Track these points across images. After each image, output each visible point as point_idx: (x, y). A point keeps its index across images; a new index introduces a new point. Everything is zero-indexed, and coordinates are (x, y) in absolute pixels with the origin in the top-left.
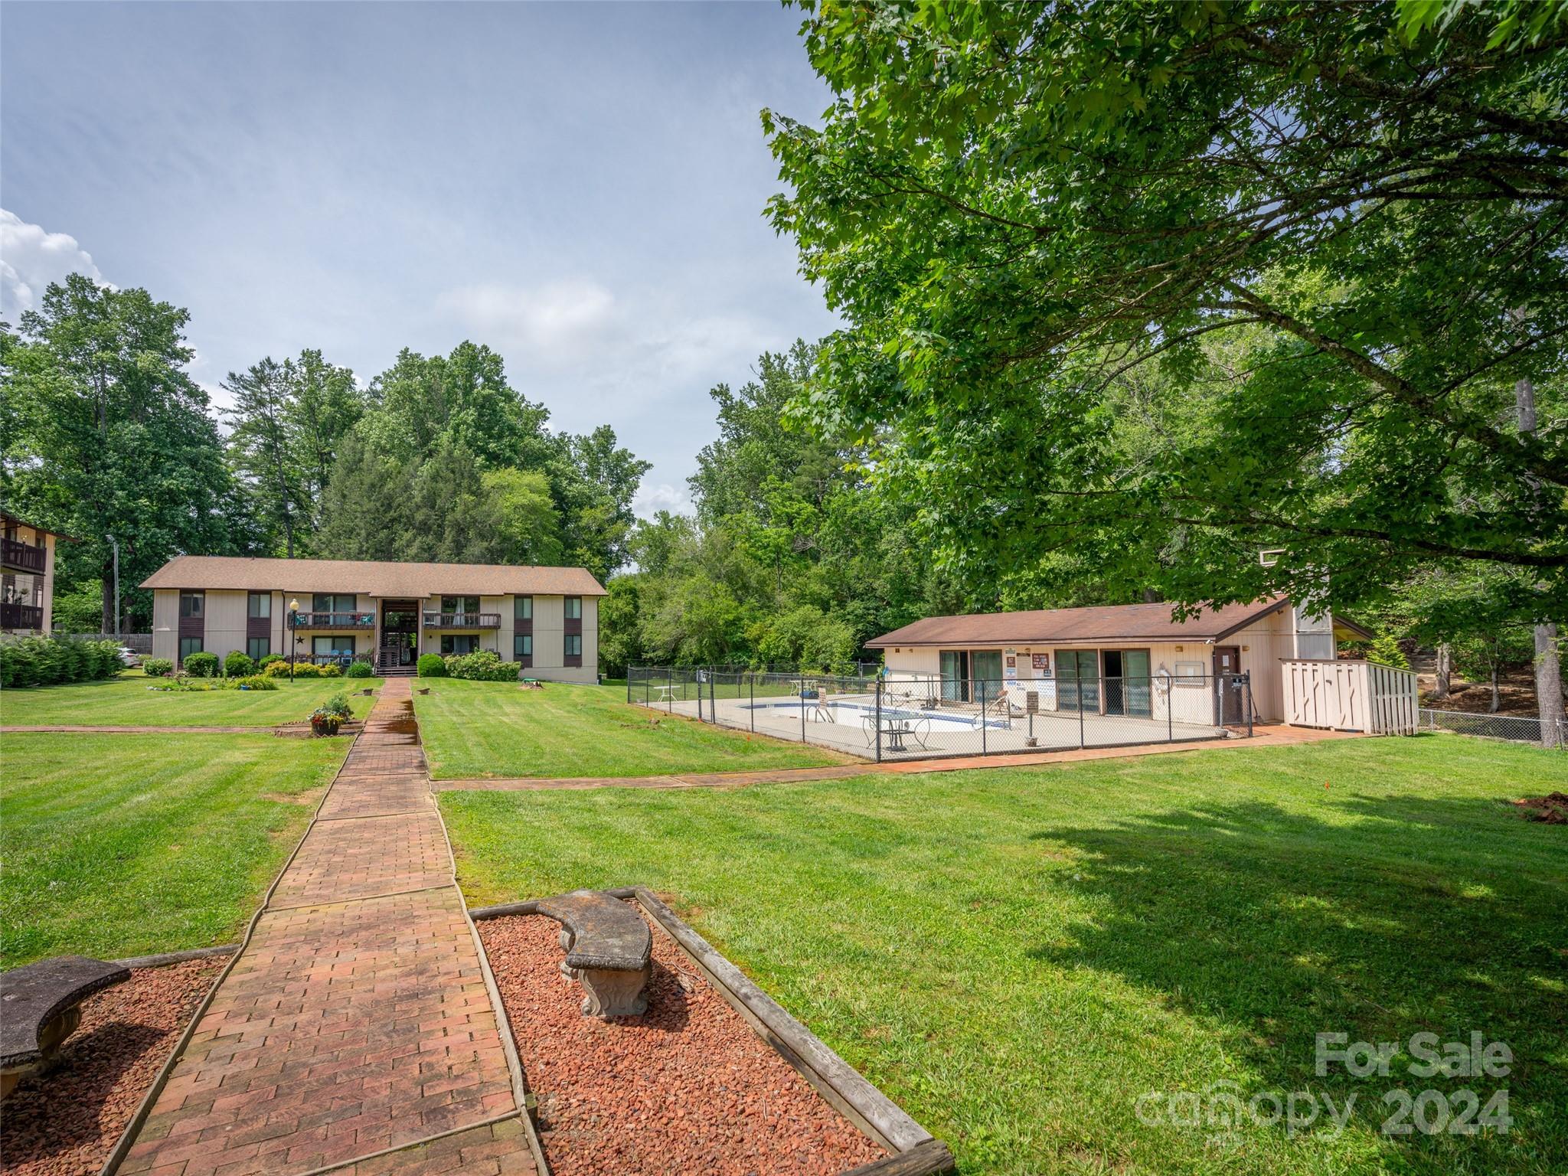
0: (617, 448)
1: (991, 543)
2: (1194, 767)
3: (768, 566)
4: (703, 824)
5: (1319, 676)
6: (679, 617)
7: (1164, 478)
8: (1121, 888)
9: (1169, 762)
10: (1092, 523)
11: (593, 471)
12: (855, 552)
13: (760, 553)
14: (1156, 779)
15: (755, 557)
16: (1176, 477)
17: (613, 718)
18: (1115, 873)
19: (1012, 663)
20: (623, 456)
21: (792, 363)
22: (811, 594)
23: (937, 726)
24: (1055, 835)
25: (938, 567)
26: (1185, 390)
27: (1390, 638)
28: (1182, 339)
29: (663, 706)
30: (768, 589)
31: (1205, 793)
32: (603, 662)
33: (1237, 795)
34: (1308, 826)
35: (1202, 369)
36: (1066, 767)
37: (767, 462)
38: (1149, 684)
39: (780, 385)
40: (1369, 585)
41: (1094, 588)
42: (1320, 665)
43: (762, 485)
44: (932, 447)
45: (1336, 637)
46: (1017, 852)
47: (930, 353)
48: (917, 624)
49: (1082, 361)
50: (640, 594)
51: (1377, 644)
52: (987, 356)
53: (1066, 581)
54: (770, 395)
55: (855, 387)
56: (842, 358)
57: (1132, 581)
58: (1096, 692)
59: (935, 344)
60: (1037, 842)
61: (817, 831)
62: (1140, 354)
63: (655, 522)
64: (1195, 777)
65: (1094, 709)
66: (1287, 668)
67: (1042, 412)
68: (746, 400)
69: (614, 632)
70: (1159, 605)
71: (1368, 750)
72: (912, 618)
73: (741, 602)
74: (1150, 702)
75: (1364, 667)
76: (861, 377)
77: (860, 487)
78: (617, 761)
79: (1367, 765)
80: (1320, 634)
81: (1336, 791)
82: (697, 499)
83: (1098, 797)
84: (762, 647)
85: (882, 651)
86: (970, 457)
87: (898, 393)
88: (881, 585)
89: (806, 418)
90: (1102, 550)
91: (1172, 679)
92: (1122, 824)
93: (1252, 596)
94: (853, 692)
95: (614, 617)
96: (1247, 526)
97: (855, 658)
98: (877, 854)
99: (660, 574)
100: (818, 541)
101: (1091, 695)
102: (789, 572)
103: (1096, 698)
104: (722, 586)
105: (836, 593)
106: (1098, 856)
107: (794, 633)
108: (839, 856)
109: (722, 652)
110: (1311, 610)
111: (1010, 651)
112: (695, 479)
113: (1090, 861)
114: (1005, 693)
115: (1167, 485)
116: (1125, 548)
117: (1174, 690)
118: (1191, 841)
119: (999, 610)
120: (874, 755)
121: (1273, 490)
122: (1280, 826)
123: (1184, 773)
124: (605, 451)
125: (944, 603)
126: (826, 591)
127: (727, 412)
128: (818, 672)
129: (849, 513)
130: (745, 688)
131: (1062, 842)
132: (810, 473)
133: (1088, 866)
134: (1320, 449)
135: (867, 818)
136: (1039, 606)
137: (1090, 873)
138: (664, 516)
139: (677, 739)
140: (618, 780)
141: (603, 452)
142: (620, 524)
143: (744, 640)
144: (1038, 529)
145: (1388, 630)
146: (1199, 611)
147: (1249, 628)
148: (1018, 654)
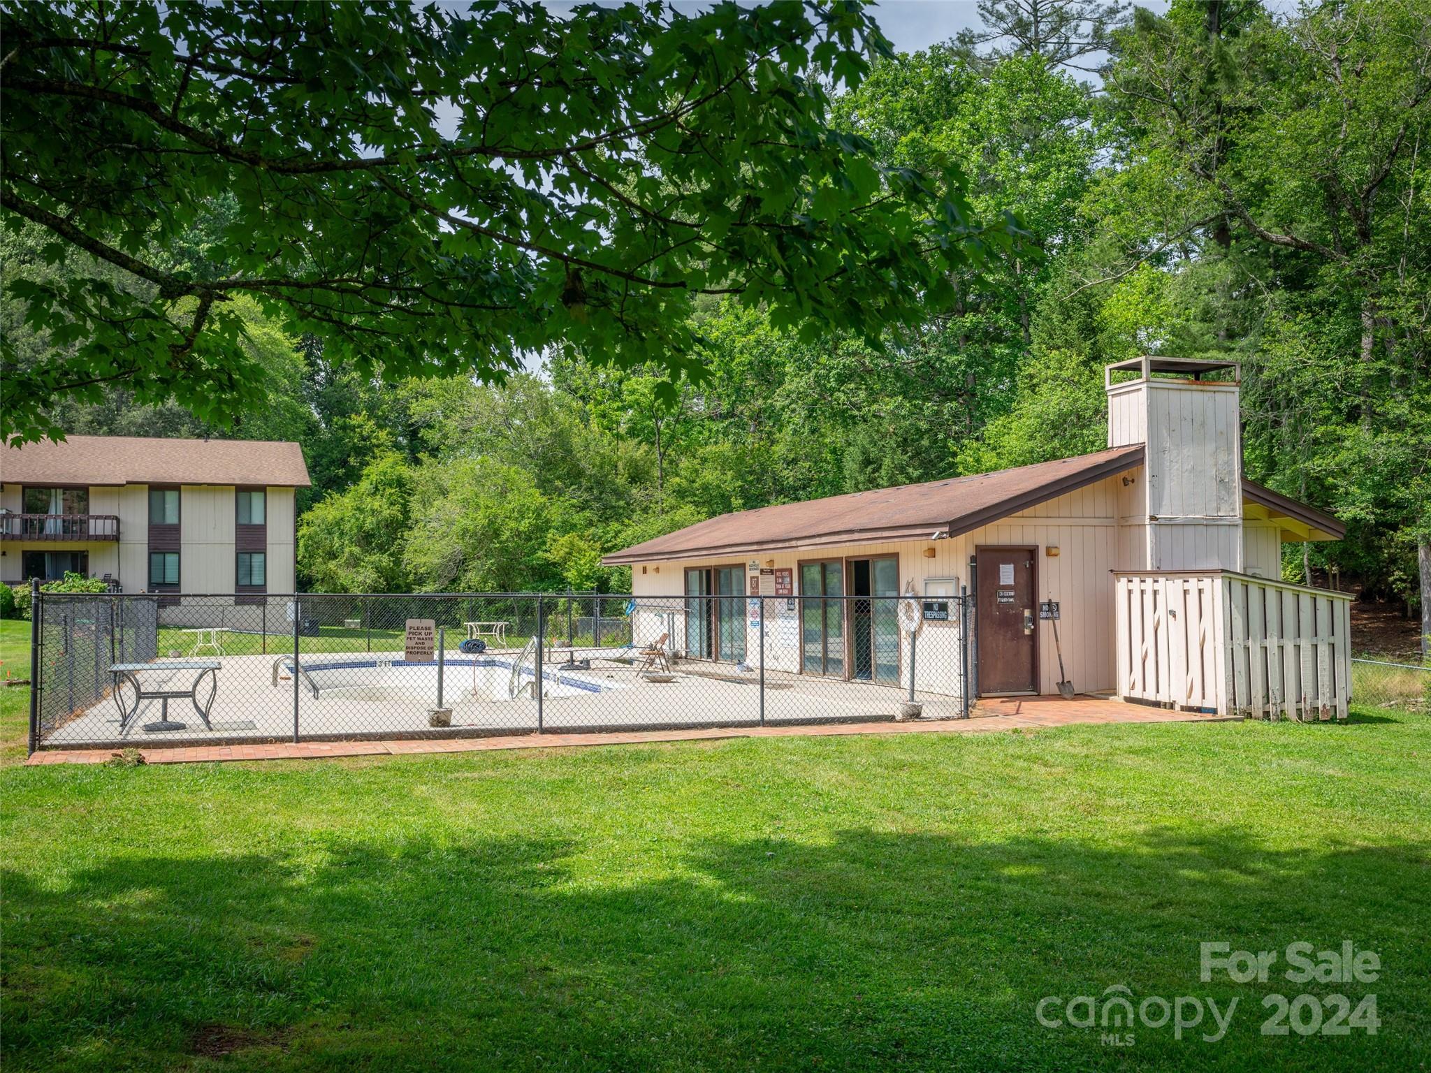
5: (1161, 604)
19: (755, 587)
42: (1163, 581)
66: (1122, 586)
69: (368, 551)
74: (899, 655)
75: (1218, 583)
80: (1209, 524)
95: (368, 524)
102: (678, 451)
111: (754, 567)
117: (926, 631)
143: (548, 564)
148: (762, 571)
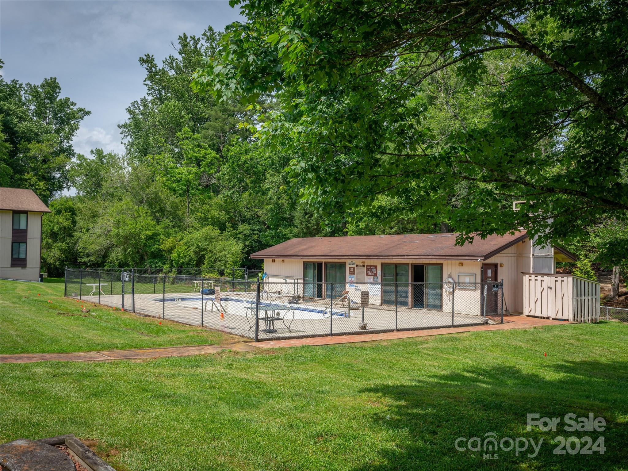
0: (61, 97)
1: (340, 186)
2: (467, 343)
3: (180, 195)
4: (122, 387)
5: (544, 284)
6: (109, 231)
7: (455, 148)
8: (416, 424)
9: (451, 340)
10: (407, 176)
11: (40, 113)
12: (245, 189)
13: (174, 185)
14: (442, 351)
15: (170, 189)
16: (462, 148)
17: (52, 307)
18: (413, 414)
19: (352, 272)
20: (66, 103)
21: (203, 44)
22: (212, 218)
23: (300, 315)
24: (376, 390)
25: (302, 201)
26: (472, 89)
27: (586, 261)
28: (472, 55)
29: (94, 299)
30: (180, 213)
31: (472, 360)
32: (44, 264)
33: (491, 361)
34: (533, 381)
35: (484, 77)
36: (385, 344)
37: (182, 117)
38: (441, 288)
39: (193, 59)
40: (574, 226)
41: (409, 221)
42: (545, 277)
43: (178, 134)
44: (301, 114)
45: (556, 259)
46: (350, 402)
47: (301, 47)
48: (289, 242)
49: (406, 63)
50: (77, 212)
51: (578, 264)
52: (340, 52)
53: (389, 214)
54: (186, 67)
55: (248, 65)
56: (240, 42)
57: (432, 217)
58: (407, 292)
59: (304, 41)
60: (363, 394)
61: (209, 391)
62: (445, 61)
63: (92, 157)
64: (467, 350)
65: (405, 304)
66: (526, 278)
67: (378, 96)
68: (167, 69)
69: (55, 241)
70: (450, 235)
71: (570, 332)
72: (285, 238)
73: (158, 222)
74: (441, 300)
75: (570, 279)
76: (252, 58)
77: (251, 141)
78: (54, 341)
79: (569, 341)
80: (546, 257)
81: (550, 358)
82: (126, 141)
83: (405, 364)
84: (174, 255)
85: (262, 261)
86: (328, 123)
87: (278, 73)
88: (264, 213)
89: (210, 84)
90: (413, 194)
91: (456, 285)
92: (419, 381)
93: (505, 230)
94: (241, 290)
95: (55, 229)
96: (505, 184)
97: (242, 266)
98: (253, 406)
99: (95, 198)
100: (219, 179)
101: (404, 295)
102: (196, 201)
103: (407, 297)
104: (143, 209)
105: (231, 218)
106: (403, 403)
107: (198, 246)
108: (224, 408)
109: (142, 258)
110: (540, 242)
111: (352, 263)
112: (125, 126)
113: (397, 407)
114: (347, 292)
115: (456, 153)
116: (428, 194)
117: (457, 292)
118: (462, 392)
119: (346, 234)
120: (253, 335)
121: (521, 161)
122: (516, 381)
123: (461, 347)
124: (52, 98)
125: (308, 228)
126: (223, 216)
127: (151, 77)
128: (215, 275)
129: (243, 159)
130: (159, 286)
131: (380, 394)
132: (215, 128)
133: (396, 410)
134: (551, 136)
135: (246, 381)
136: (372, 232)
137: (396, 415)
138: (99, 153)
139: (104, 324)
140: (53, 355)
141: (49, 99)
142: (62, 157)
143: (160, 250)
144: (372, 177)
145: (586, 255)
146: (472, 238)
147: (504, 251)
148: (357, 266)
